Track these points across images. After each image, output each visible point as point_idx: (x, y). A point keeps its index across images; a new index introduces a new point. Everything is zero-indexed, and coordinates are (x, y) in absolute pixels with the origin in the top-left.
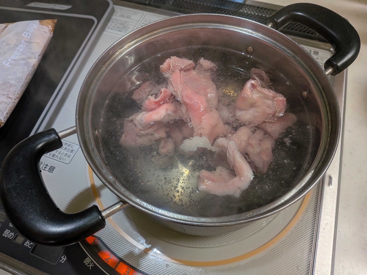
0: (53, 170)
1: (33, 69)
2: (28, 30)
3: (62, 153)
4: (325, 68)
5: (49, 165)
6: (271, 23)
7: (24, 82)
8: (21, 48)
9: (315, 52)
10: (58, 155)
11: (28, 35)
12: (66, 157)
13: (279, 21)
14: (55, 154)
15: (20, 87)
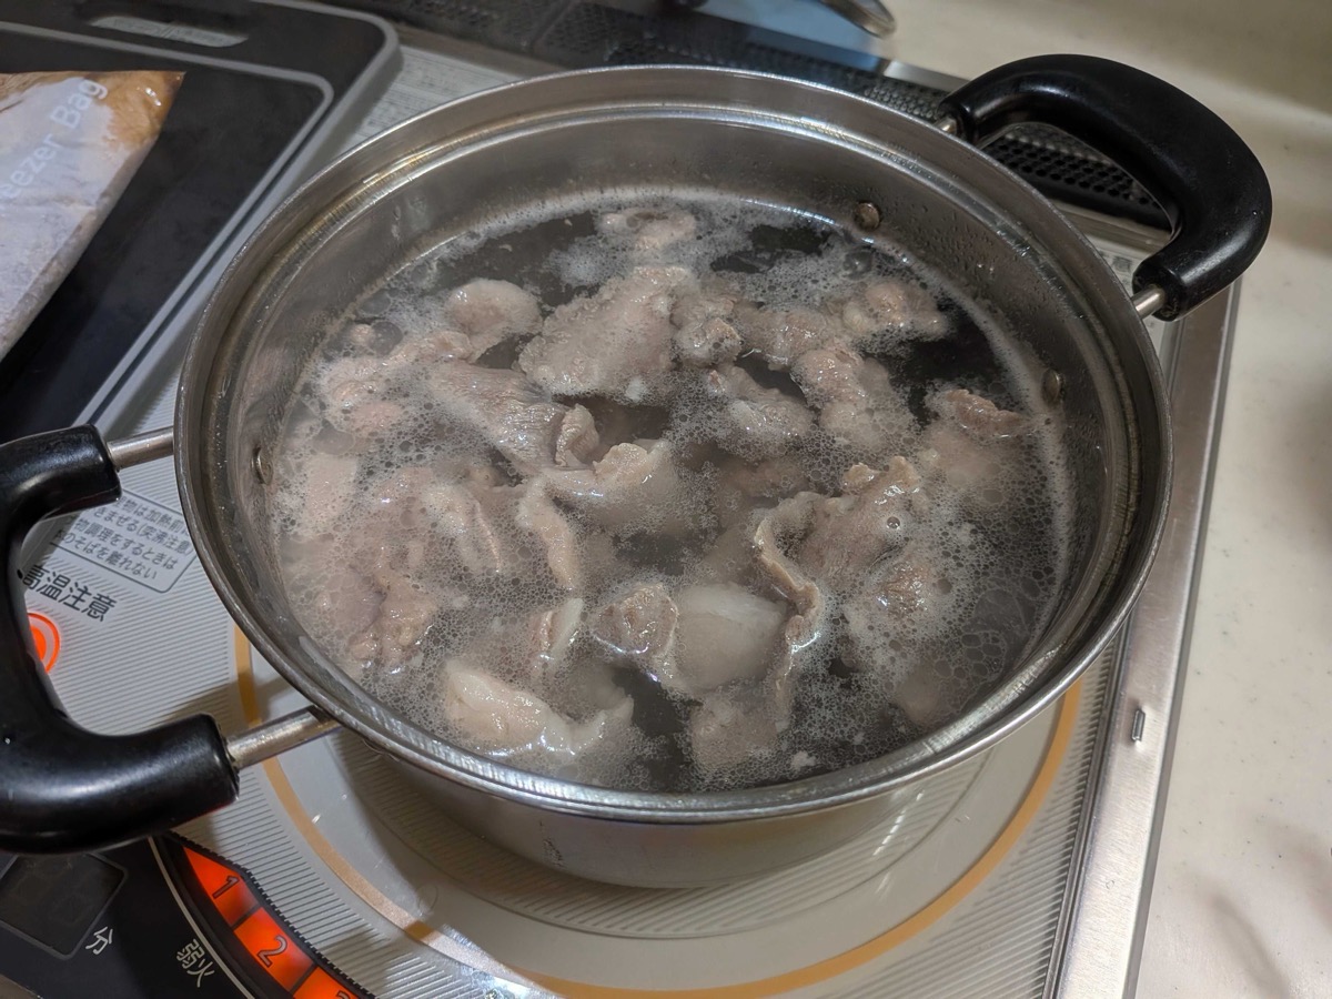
0: (106, 611)
1: (74, 241)
2: (70, 101)
3: (144, 550)
4: (1136, 289)
5: (94, 592)
6: (952, 121)
7: (35, 283)
8: (38, 162)
9: (1118, 258)
10: (132, 558)
11: (71, 119)
12: (159, 568)
13: (979, 113)
14: (120, 552)
15: (19, 299)
